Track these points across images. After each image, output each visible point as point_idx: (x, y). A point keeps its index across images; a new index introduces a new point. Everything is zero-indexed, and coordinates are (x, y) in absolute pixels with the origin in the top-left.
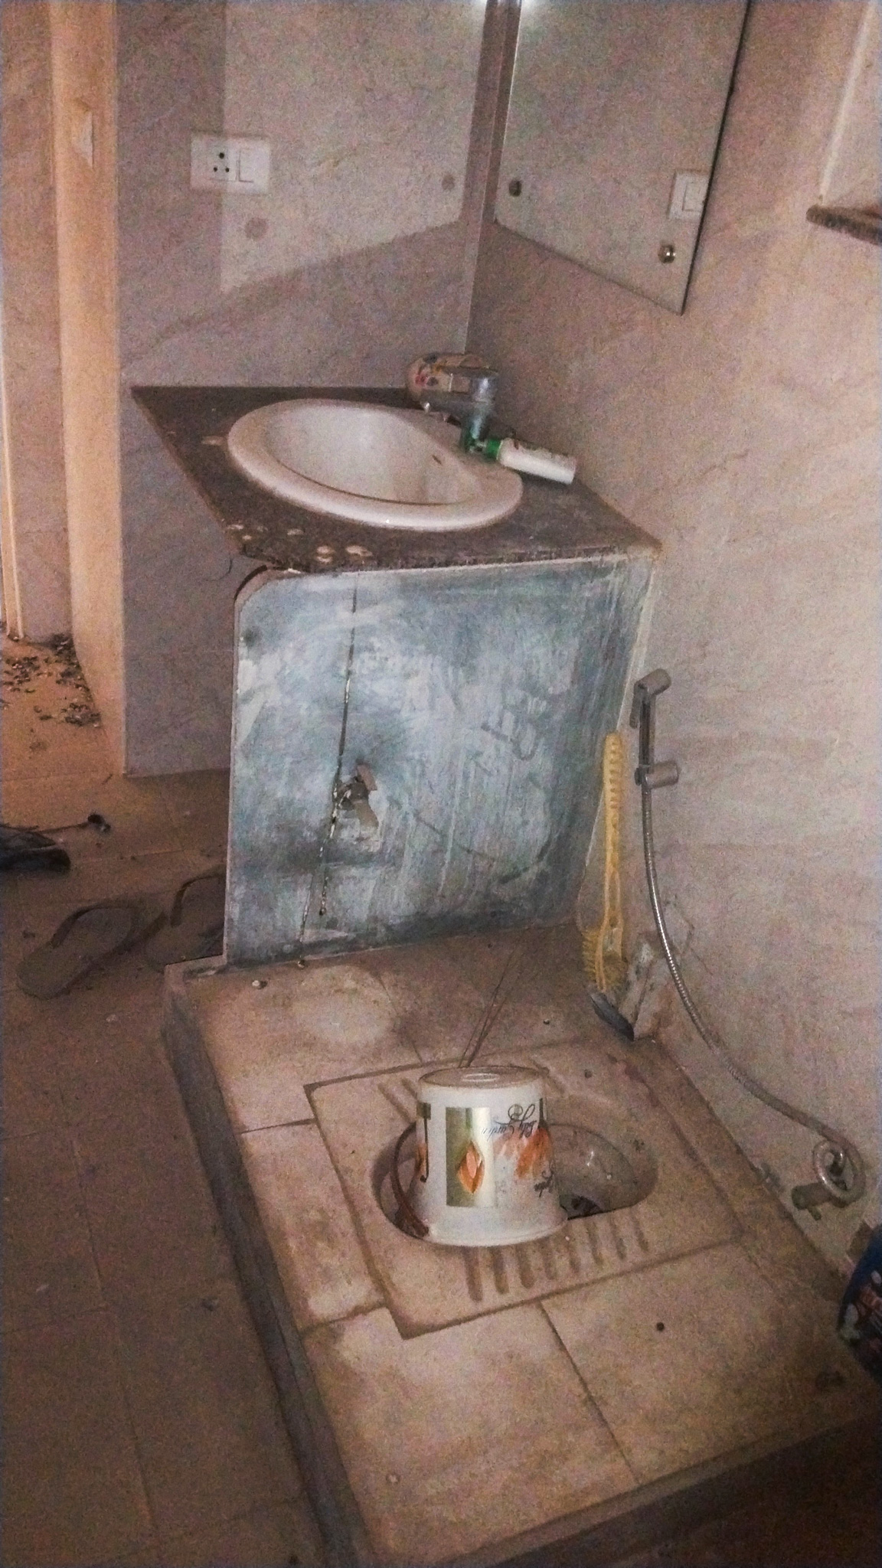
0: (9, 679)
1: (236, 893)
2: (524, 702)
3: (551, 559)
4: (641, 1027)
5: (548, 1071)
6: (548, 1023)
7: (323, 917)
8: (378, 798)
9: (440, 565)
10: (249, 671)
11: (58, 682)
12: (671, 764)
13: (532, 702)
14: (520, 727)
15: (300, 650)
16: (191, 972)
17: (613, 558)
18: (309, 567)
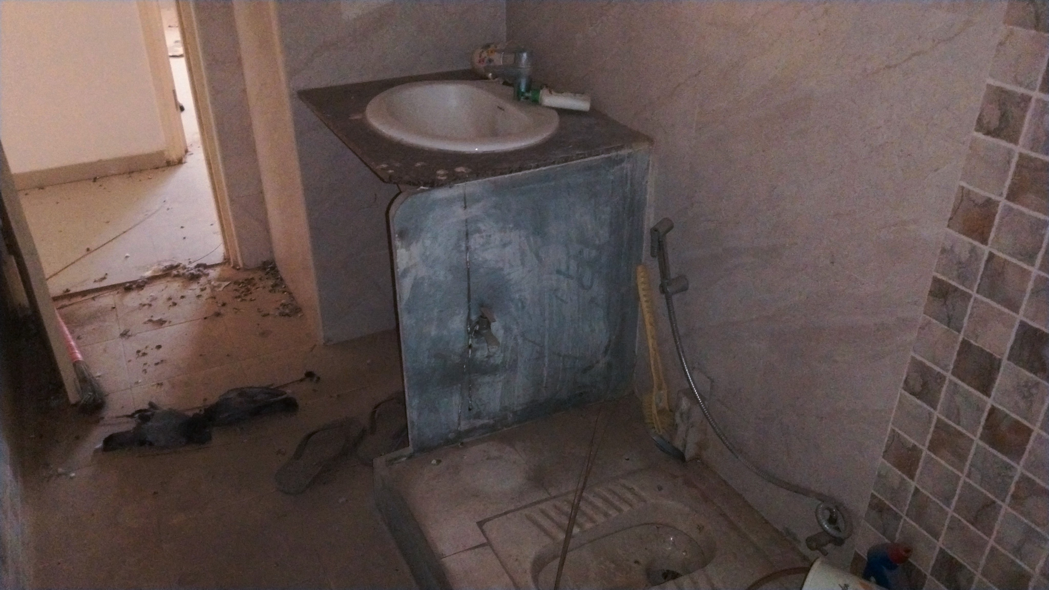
0: (237, 294)
1: (414, 404)
2: (581, 252)
3: (585, 158)
4: (690, 453)
5: (634, 490)
6: (628, 459)
7: (471, 412)
8: (496, 327)
9: (516, 171)
10: (403, 257)
11: (270, 291)
12: (682, 277)
13: (586, 251)
14: (580, 268)
15: (435, 238)
16: (390, 461)
17: (624, 152)
18: (434, 184)
